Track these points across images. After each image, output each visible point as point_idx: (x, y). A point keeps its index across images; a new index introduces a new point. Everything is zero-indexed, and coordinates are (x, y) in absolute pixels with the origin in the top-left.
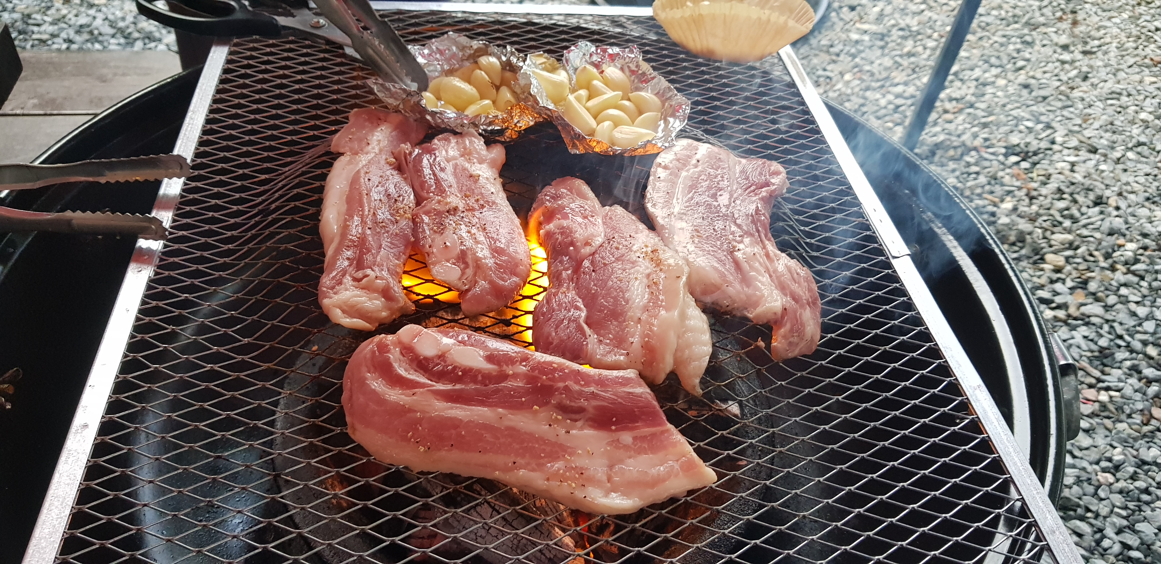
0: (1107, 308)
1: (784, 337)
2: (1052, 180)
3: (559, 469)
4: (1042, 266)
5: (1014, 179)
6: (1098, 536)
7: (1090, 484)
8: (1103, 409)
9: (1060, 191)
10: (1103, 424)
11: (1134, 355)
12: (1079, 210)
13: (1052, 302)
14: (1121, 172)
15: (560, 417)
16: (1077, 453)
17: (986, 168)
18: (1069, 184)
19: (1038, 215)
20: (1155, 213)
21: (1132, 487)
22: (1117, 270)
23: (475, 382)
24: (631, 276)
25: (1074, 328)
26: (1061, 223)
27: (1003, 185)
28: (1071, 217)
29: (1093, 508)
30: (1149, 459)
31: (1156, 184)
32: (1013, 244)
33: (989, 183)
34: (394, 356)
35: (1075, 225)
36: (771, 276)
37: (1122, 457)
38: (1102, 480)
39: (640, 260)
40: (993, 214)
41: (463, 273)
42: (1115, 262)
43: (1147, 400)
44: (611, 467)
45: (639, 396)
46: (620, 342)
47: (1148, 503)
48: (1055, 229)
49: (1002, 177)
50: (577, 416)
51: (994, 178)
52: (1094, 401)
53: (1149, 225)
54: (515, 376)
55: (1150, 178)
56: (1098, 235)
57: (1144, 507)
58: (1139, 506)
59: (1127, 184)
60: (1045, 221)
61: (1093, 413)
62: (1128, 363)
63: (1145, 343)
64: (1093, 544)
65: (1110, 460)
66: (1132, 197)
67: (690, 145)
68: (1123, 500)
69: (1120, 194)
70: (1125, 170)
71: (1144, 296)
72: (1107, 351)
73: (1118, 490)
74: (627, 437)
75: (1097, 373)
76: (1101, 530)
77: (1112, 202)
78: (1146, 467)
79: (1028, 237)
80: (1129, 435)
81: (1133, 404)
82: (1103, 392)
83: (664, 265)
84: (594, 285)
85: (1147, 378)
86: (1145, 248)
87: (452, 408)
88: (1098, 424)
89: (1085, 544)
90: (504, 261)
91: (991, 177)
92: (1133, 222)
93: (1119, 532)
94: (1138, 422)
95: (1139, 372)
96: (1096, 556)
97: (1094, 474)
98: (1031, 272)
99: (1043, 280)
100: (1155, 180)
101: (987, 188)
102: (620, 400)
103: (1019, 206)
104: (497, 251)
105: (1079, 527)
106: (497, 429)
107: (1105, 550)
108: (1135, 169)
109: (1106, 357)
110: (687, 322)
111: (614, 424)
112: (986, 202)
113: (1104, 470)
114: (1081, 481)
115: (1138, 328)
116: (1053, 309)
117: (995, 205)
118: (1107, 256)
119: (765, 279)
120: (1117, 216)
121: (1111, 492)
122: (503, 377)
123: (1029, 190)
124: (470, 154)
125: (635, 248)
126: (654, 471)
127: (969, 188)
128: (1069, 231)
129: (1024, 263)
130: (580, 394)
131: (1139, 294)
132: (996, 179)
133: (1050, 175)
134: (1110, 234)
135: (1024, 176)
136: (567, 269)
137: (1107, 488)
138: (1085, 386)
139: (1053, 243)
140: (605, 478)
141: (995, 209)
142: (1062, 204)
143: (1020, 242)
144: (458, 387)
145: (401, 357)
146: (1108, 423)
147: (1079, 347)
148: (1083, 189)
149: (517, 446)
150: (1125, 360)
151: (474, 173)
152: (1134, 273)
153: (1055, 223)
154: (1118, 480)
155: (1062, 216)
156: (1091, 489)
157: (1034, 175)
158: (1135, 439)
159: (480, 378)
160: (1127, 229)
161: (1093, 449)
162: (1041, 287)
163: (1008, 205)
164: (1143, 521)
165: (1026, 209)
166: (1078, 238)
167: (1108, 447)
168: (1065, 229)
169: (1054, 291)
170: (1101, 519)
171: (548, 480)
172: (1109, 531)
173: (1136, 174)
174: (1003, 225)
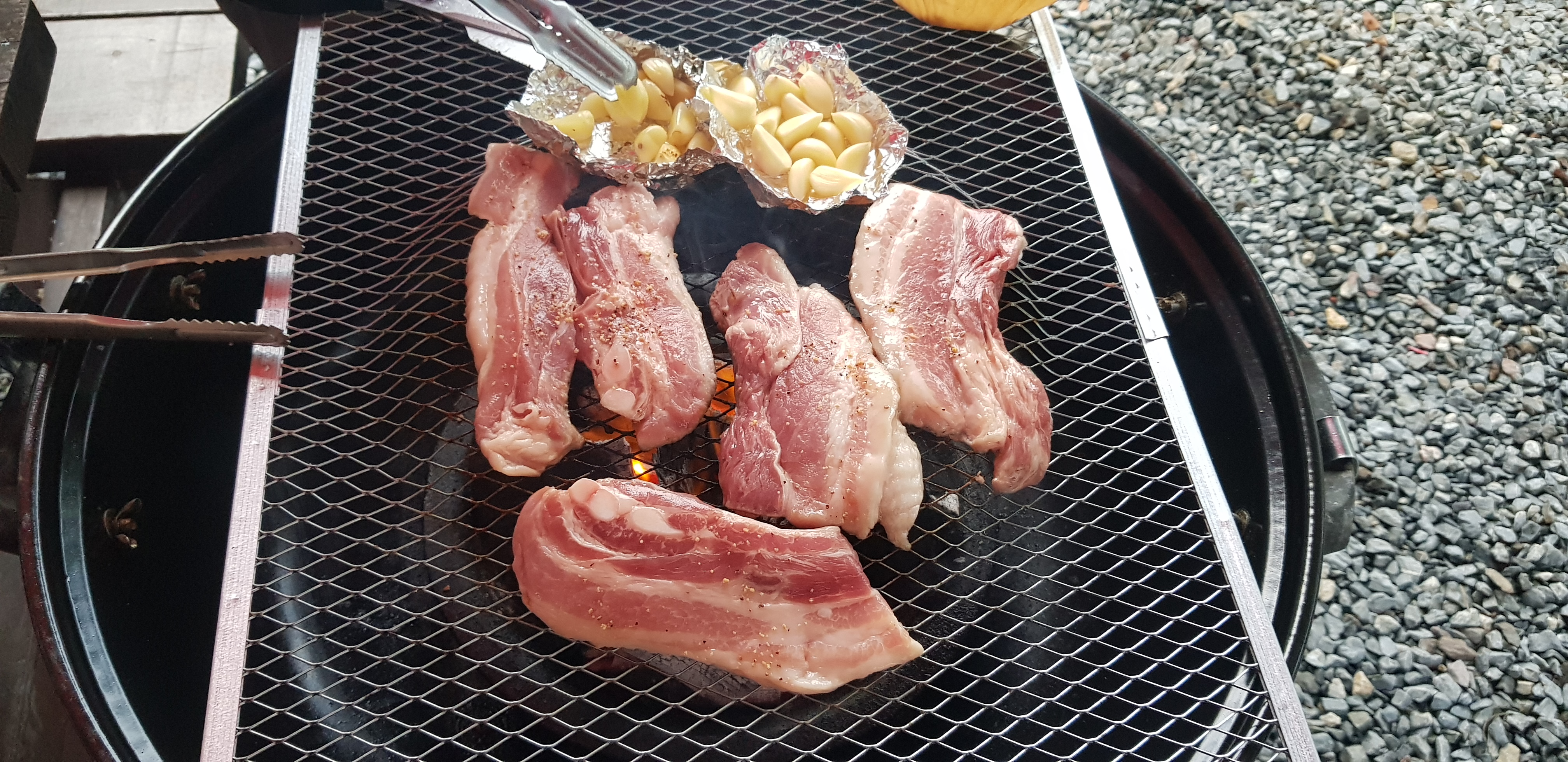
0: (1465, 220)
1: (1008, 471)
2: (1415, 30)
3: (753, 648)
4: (1386, 159)
5: (1364, 29)
6: (1410, 527)
7: (1409, 461)
8: (1440, 360)
9: (1424, 46)
10: (1436, 381)
11: (1491, 287)
12: (1446, 76)
13: (1394, 211)
14: (1513, 15)
15: (752, 590)
16: (1398, 420)
17: (1326, 12)
18: (1438, 36)
19: (1390, 83)
20: (1551, 78)
21: (1462, 464)
22: (1486, 164)
23: (658, 550)
24: (832, 404)
25: (1416, 249)
26: (1419, 96)
27: (1346, 38)
28: (1435, 87)
29: (1409, 492)
30: (1489, 428)
31: (1559, 33)
32: (1352, 128)
33: (1329, 36)
34: (568, 518)
35: (1439, 97)
36: (995, 390)
37: (1454, 425)
38: (1425, 455)
39: (842, 378)
40: (1328, 83)
41: (638, 400)
42: (1484, 153)
43: (1499, 350)
44: (809, 643)
45: (839, 561)
46: (818, 491)
47: (1479, 485)
48: (1411, 105)
49: (1347, 27)
50: (772, 588)
51: (1337, 30)
52: (1430, 351)
53: (1540, 96)
54: (703, 542)
55: (1552, 25)
56: (1467, 114)
57: (1474, 490)
58: (1467, 489)
59: (1520, 33)
60: (1398, 93)
61: (1426, 366)
62: (1481, 299)
63: (1507, 270)
64: (1404, 537)
65: (1438, 429)
66: (1523, 53)
67: (906, 195)
68: (1448, 481)
69: (1506, 51)
70: (1519, 13)
71: (1517, 203)
72: (1456, 282)
73: (1444, 468)
74: (825, 610)
75: (1438, 312)
76: (1415, 520)
77: (1493, 63)
78: (1484, 439)
79: (1372, 117)
80: (1468, 397)
81: (1480, 354)
82: (1443, 338)
83: (870, 388)
84: (790, 414)
85: (1502, 318)
86: (1528, 132)
87: (634, 582)
88: (1431, 381)
89: (1392, 537)
90: (685, 381)
91: (1332, 26)
92: (1519, 92)
93: (1438, 521)
94: (1483, 378)
95: (1494, 310)
96: (1405, 552)
97: (1416, 448)
98: (1369, 168)
99: (1385, 181)
100: (1558, 28)
101: (1325, 43)
102: (819, 568)
103: (1365, 71)
104: (675, 367)
105: (1387, 517)
106: (685, 605)
107: (1417, 544)
108: (1534, 10)
109: (1454, 289)
110: (896, 465)
111: (812, 596)
112: (1322, 65)
113: (1430, 443)
114: (1399, 457)
115: (1502, 249)
116: (1393, 222)
117: (1333, 69)
118: (1476, 144)
119: (989, 396)
120: (1498, 84)
121: (1435, 472)
122: (689, 544)
123: (1381, 45)
124: (636, 219)
125: (836, 361)
126: (855, 648)
127: (1300, 43)
128: (1429, 108)
129: (1362, 156)
130: (775, 562)
131: (1511, 199)
132: (1338, 29)
133: (1414, 22)
134: (1484, 112)
135: (1378, 25)
136: (756, 391)
137: (1430, 467)
138: (1421, 330)
139: (1405, 125)
140: (801, 656)
141: (1332, 76)
142: (1423, 68)
143: (1361, 124)
144: (640, 556)
145: (575, 520)
146: (1443, 379)
147: (1420, 276)
148: (1455, 44)
149: (707, 623)
150: (1478, 293)
151: (643, 251)
152: (1507, 169)
153: (1412, 95)
154: (1445, 455)
155: (1423, 86)
156: (1409, 468)
157: (1392, 22)
158: (1476, 401)
159: (663, 546)
160: (1508, 103)
161: (1420, 414)
162: (1381, 191)
163: (1350, 70)
164: (1470, 509)
165: (1375, 75)
166: (1439, 118)
167: (1440, 412)
168: (1423, 105)
169: (1398, 196)
170: (1417, 505)
171: (741, 659)
172: (1426, 521)
173: (1534, 18)
174: (1339, 100)
